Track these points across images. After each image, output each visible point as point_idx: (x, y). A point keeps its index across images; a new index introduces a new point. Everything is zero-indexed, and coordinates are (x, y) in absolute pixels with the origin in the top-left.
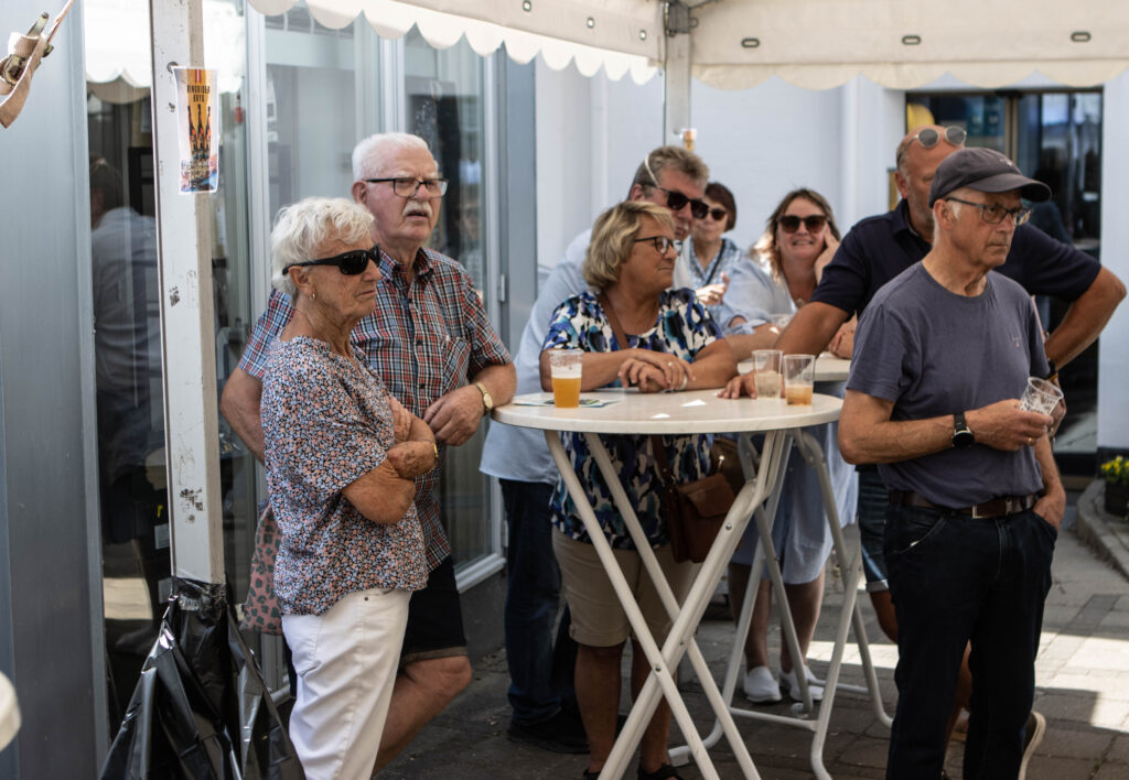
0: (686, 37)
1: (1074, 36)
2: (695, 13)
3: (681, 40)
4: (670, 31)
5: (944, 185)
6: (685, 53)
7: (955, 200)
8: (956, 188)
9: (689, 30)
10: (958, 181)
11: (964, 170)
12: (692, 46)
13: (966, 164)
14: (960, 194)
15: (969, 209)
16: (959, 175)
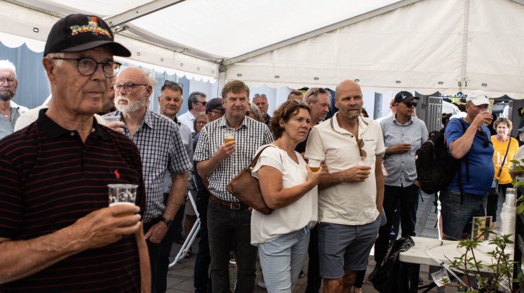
0: (224, 73)
1: (315, 78)
2: (227, 67)
3: (223, 73)
4: (220, 71)
5: (210, 108)
6: (224, 77)
7: (213, 112)
8: (213, 109)
9: (225, 71)
10: (213, 107)
11: (215, 104)
12: (226, 75)
13: (215, 102)
14: (214, 110)
15: (217, 114)
16: (213, 105)
